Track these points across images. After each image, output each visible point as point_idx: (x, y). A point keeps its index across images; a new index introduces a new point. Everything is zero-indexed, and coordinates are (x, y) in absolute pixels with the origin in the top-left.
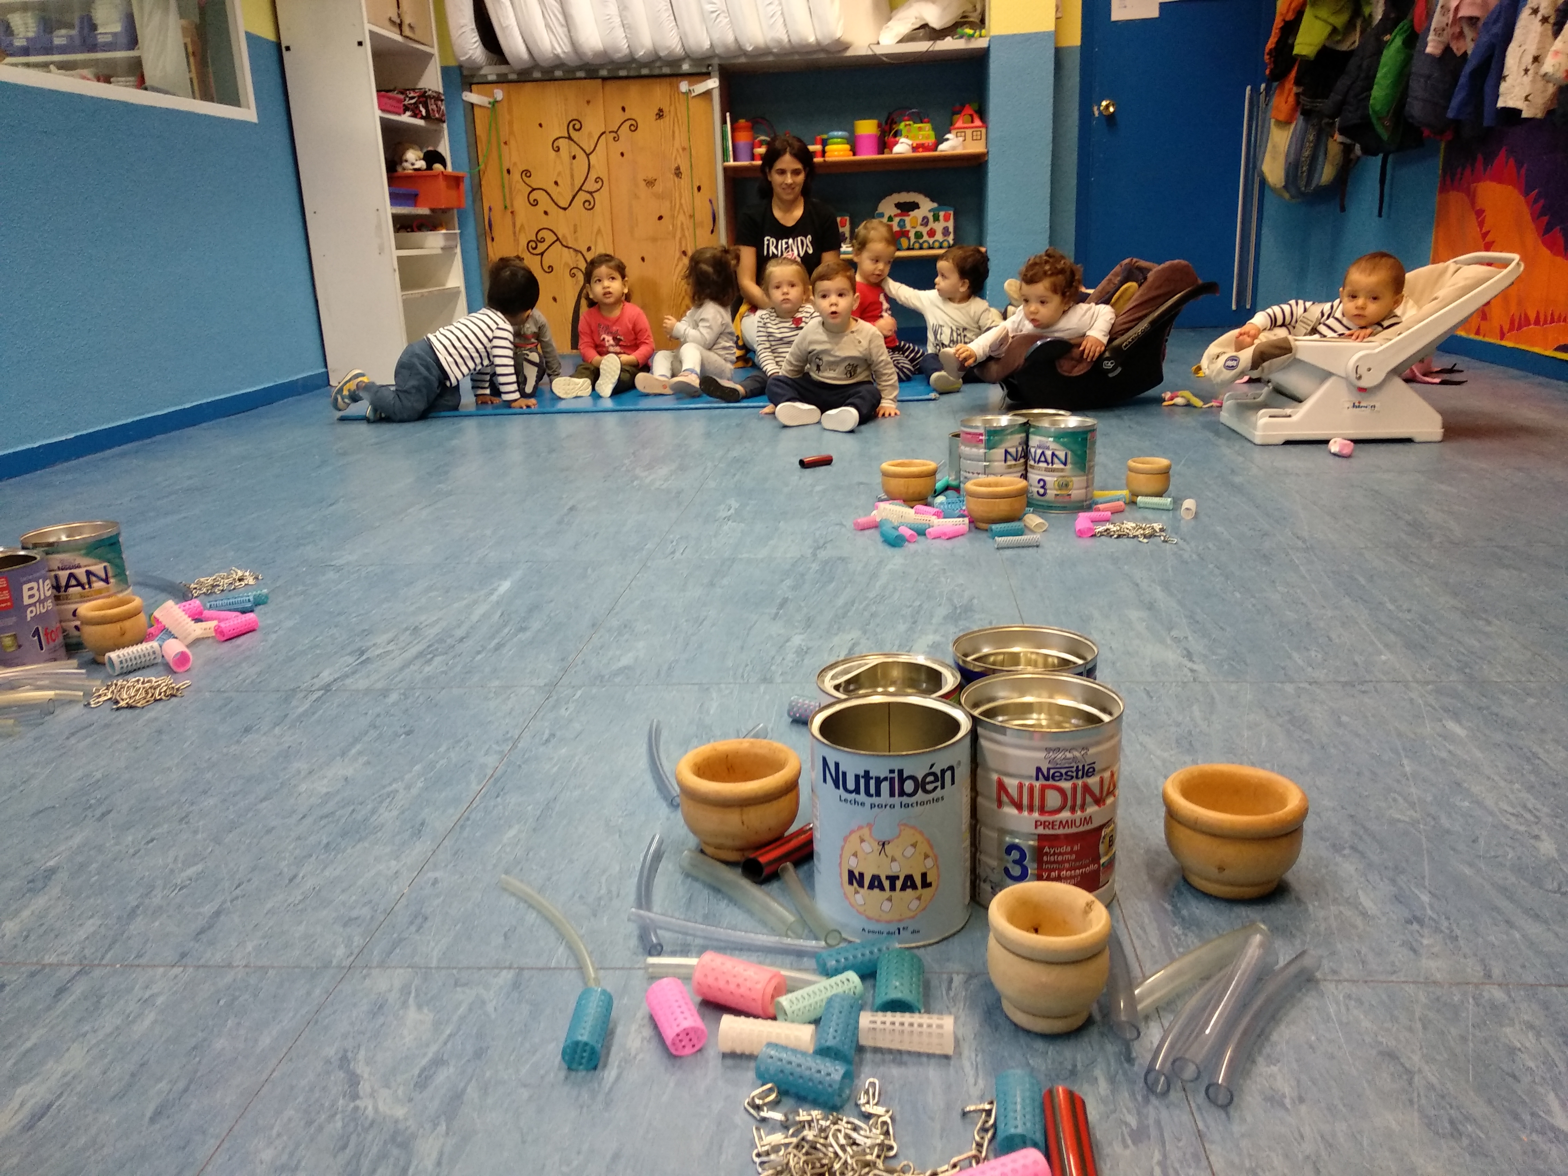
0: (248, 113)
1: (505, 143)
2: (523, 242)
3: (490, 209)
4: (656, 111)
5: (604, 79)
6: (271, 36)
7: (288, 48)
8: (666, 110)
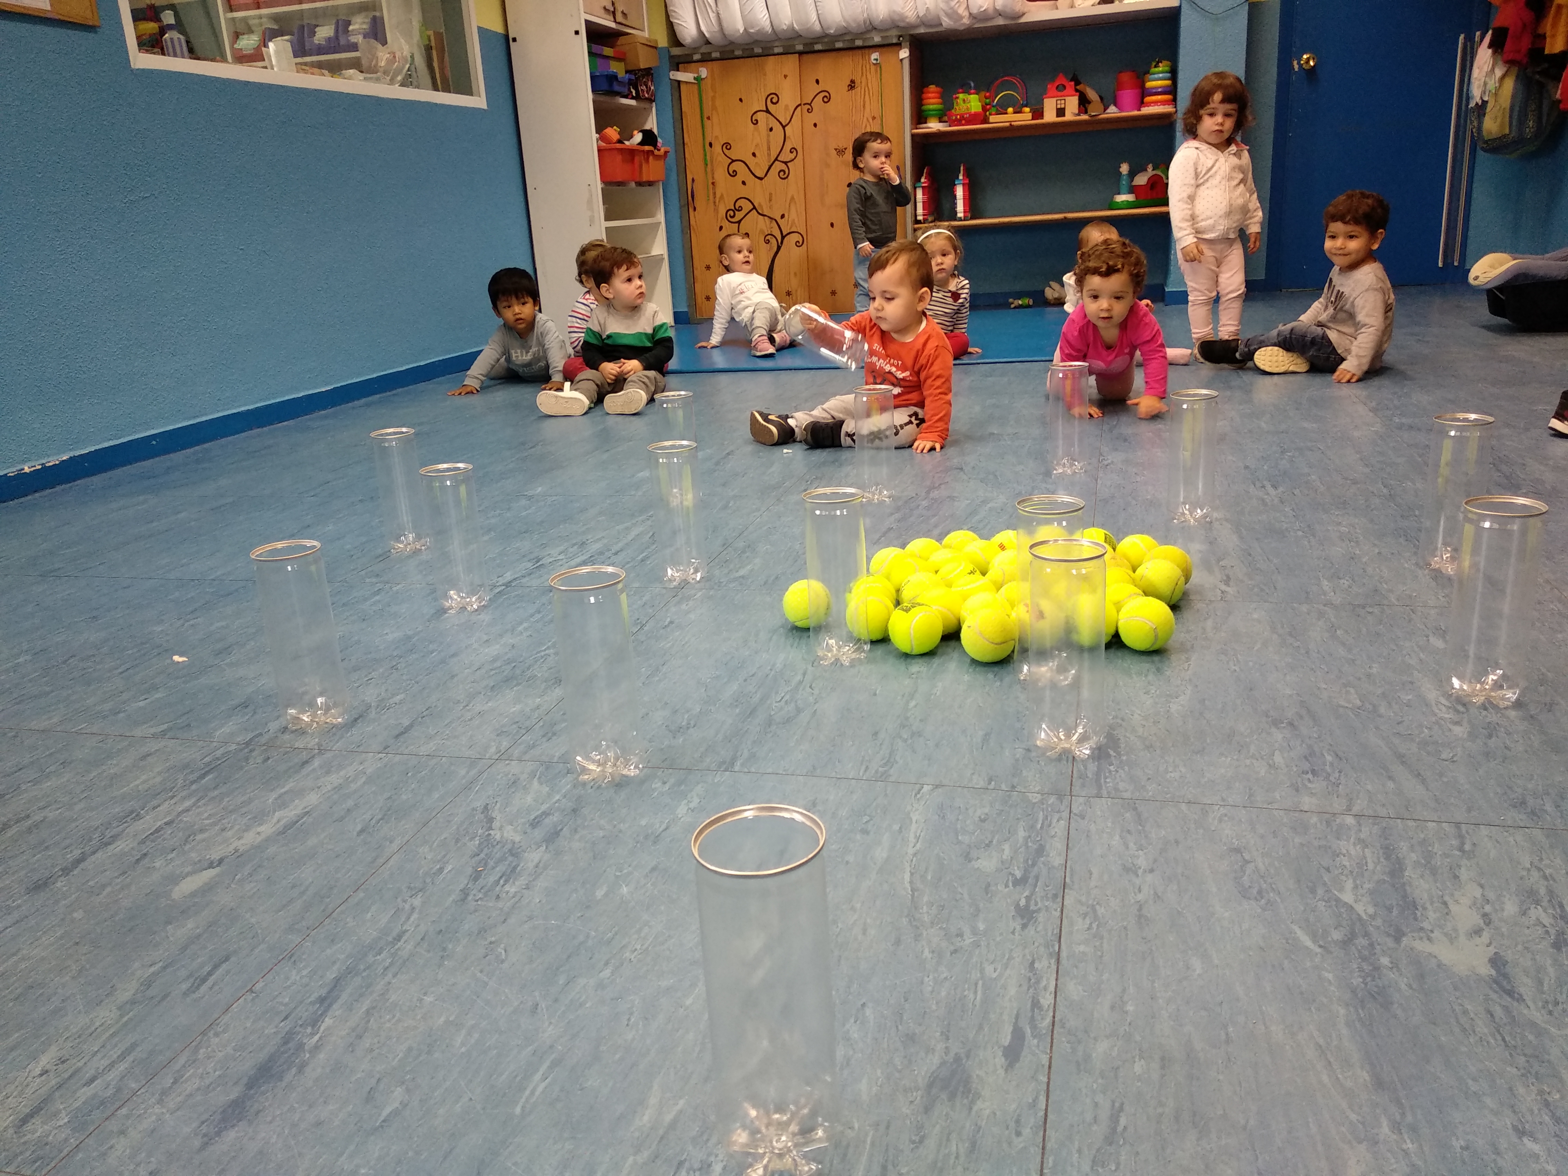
0: (478, 101)
1: (708, 118)
2: (722, 212)
3: (693, 180)
4: (849, 83)
5: (801, 53)
6: (500, 29)
7: (514, 40)
8: (858, 82)
